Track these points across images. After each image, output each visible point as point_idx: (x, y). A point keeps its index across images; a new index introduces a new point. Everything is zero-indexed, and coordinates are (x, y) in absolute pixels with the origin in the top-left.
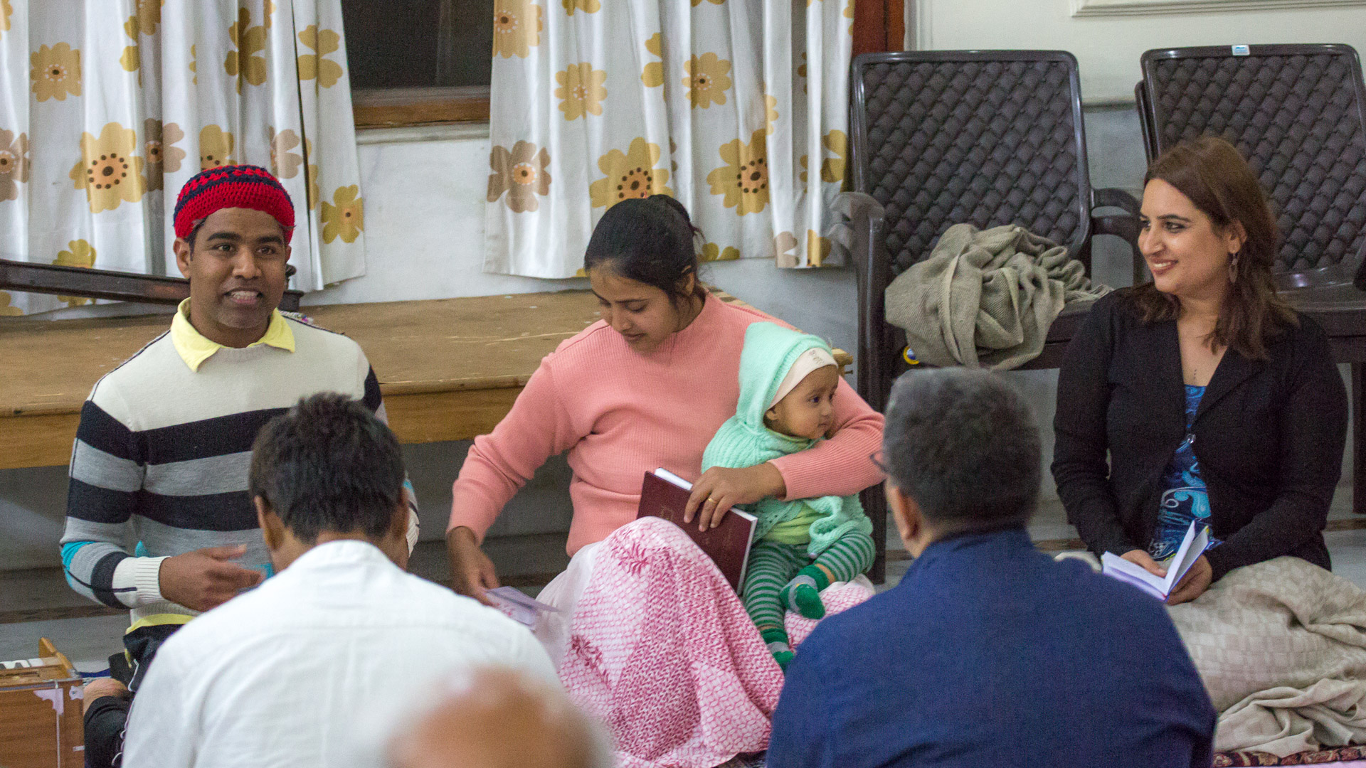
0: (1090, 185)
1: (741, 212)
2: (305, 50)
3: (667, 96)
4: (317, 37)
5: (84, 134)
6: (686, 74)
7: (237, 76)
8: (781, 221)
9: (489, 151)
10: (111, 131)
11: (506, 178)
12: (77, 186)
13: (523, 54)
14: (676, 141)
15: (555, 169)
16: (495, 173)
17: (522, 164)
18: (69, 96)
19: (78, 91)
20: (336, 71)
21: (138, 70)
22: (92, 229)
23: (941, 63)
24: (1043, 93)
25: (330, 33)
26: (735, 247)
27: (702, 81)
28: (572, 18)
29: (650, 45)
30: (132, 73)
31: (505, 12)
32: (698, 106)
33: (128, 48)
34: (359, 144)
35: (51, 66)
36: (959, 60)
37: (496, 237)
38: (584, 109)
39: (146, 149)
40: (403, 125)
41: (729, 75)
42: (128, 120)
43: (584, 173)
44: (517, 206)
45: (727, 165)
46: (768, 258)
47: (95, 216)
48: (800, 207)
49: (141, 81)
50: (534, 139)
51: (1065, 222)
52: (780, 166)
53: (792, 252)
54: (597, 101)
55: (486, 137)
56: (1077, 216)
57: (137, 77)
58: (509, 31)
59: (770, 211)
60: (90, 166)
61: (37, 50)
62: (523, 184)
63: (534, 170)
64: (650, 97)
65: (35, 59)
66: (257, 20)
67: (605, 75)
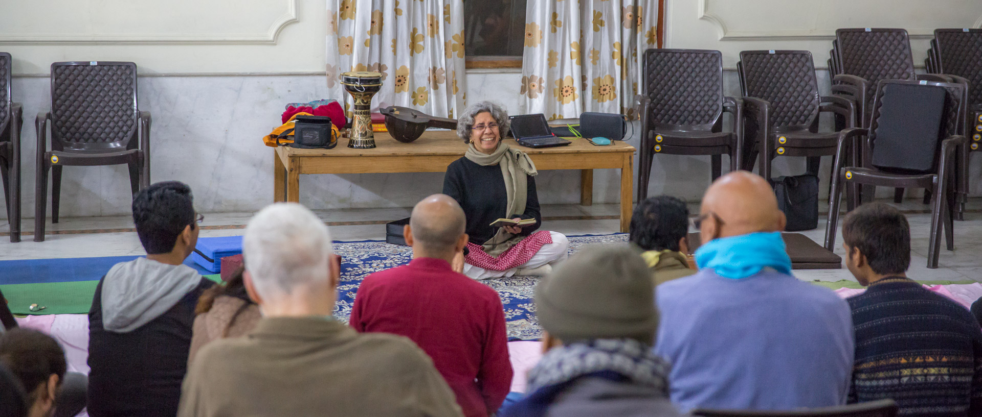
0: (723, 95)
3: (583, 62)
6: (591, 55)
9: (522, 78)
11: (527, 87)
13: (535, 47)
14: (585, 76)
15: (544, 85)
16: (524, 85)
17: (533, 82)
23: (676, 53)
24: (710, 64)
28: (553, 34)
29: (576, 44)
31: (530, 32)
36: (681, 52)
37: (523, 106)
38: (555, 65)
40: (494, 68)
44: (530, 97)
45: (596, 85)
50: (537, 74)
51: (714, 107)
55: (521, 73)
56: (718, 106)
58: (531, 38)
62: (533, 89)
63: (537, 85)
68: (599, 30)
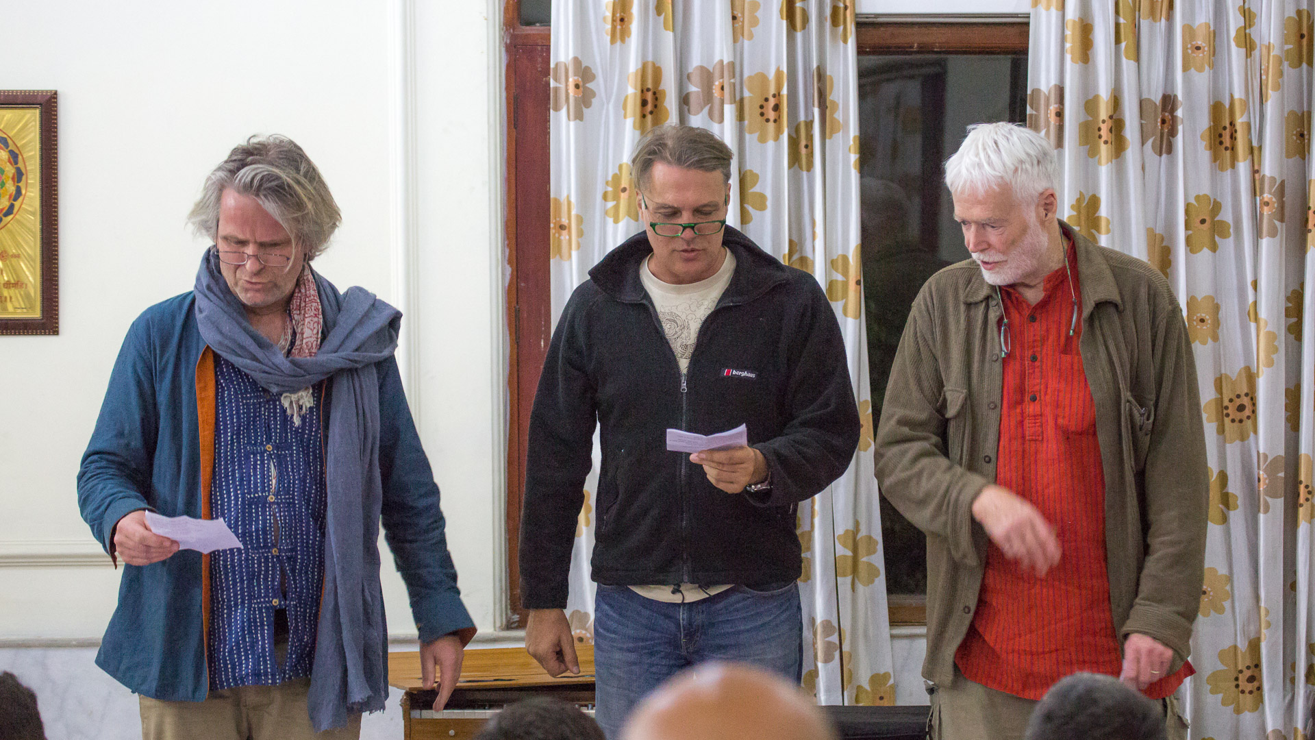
1: (1238, 711)
2: (843, 551)
4: (853, 539)
8: (1272, 721)
20: (874, 572)
25: (869, 540)
34: (893, 637)
41: (1229, 588)
45: (1226, 668)
52: (1272, 671)
59: (1263, 712)
66: (805, 526)
68: (1225, 519)
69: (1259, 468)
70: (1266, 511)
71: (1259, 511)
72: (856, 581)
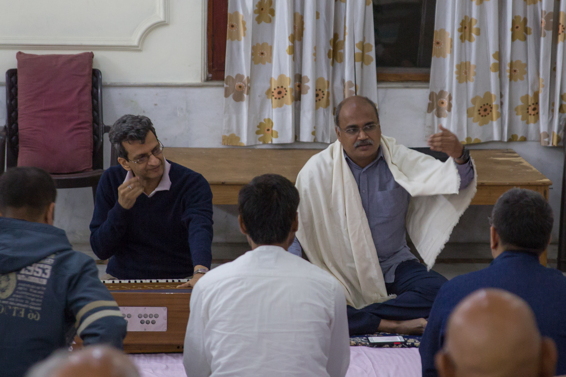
1: (528, 123)
2: (358, 51)
3: (500, 76)
4: (363, 46)
5: (271, 78)
6: (508, 68)
7: (331, 59)
8: (543, 128)
9: (429, 93)
10: (281, 77)
11: (435, 104)
12: (268, 98)
13: (444, 57)
14: (503, 94)
15: (454, 102)
16: (431, 102)
17: (442, 99)
18: (267, 63)
19: (270, 61)
20: (370, 59)
21: (293, 55)
22: (272, 114)
25: (369, 45)
26: (525, 136)
27: (515, 71)
28: (464, 44)
29: (494, 56)
30: (291, 56)
31: (438, 40)
32: (513, 81)
33: (289, 46)
34: (378, 88)
35: (260, 51)
37: (430, 127)
38: (467, 79)
39: (295, 86)
40: (398, 81)
41: (526, 69)
42: (288, 73)
43: (465, 104)
44: (439, 116)
45: (523, 104)
46: (538, 141)
47: (274, 110)
48: (551, 123)
49: (294, 59)
50: (447, 90)
52: (544, 106)
53: (546, 140)
54: (472, 77)
55: (428, 88)
57: (292, 57)
58: (439, 47)
59: (539, 124)
60: (273, 90)
61: (255, 45)
62: (442, 107)
63: (446, 102)
64: (493, 76)
65: (254, 48)
66: (341, 38)
67: (475, 67)
68: (525, 39)
69: (542, 17)
70: (545, 36)
71: (541, 36)
72: (363, 63)
